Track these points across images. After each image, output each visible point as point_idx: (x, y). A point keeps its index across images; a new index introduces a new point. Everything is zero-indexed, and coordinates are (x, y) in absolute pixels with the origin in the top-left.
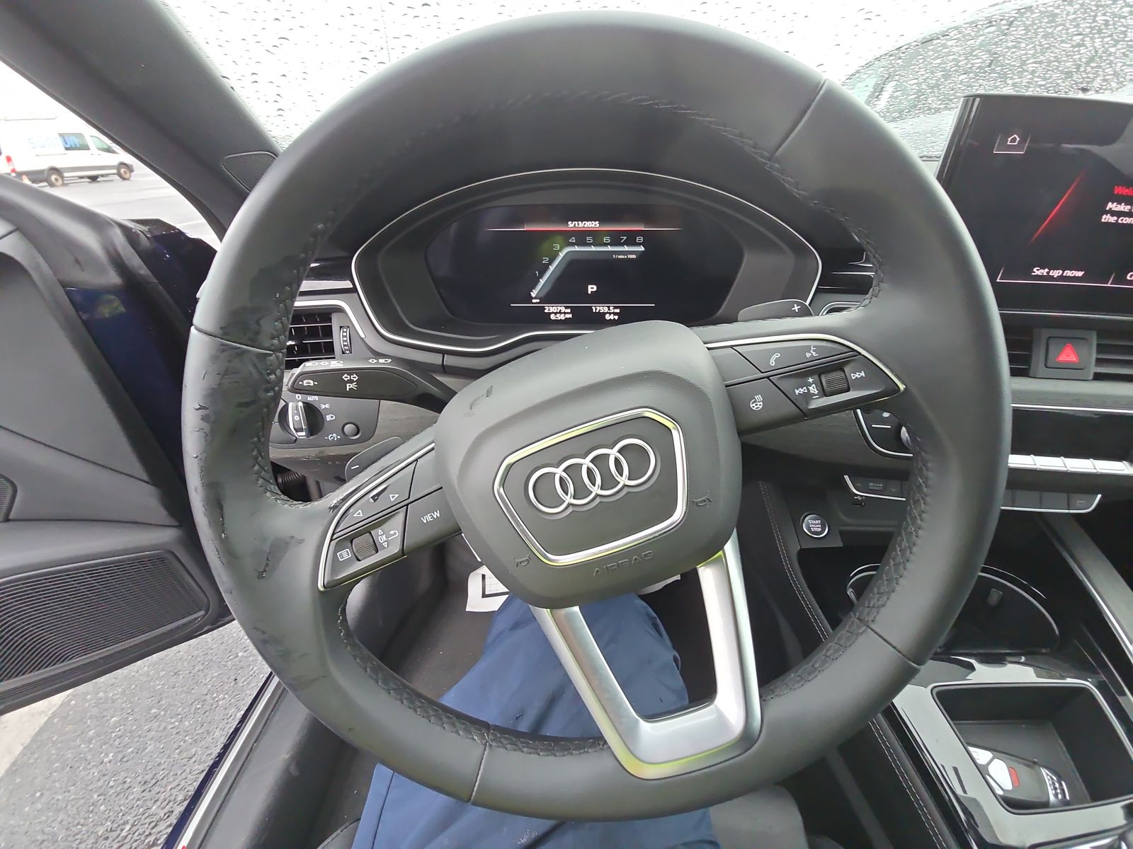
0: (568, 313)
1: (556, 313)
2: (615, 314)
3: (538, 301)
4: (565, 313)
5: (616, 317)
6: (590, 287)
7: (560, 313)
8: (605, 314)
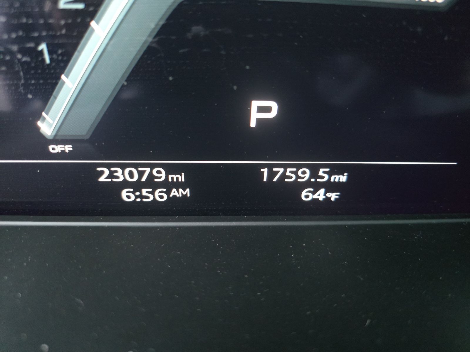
0: (178, 185)
1: (137, 186)
2: (330, 187)
3: (68, 148)
4: (168, 186)
5: (333, 196)
6: (255, 104)
7: (151, 183)
8: (299, 187)
